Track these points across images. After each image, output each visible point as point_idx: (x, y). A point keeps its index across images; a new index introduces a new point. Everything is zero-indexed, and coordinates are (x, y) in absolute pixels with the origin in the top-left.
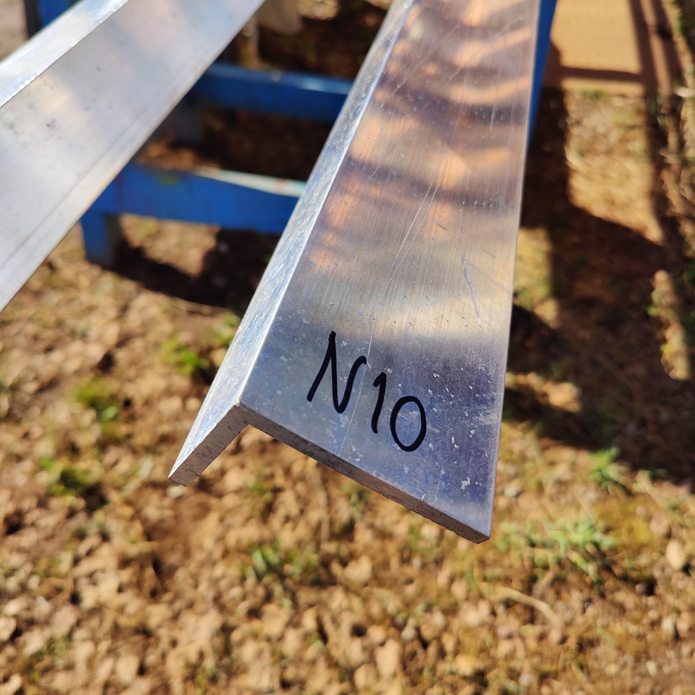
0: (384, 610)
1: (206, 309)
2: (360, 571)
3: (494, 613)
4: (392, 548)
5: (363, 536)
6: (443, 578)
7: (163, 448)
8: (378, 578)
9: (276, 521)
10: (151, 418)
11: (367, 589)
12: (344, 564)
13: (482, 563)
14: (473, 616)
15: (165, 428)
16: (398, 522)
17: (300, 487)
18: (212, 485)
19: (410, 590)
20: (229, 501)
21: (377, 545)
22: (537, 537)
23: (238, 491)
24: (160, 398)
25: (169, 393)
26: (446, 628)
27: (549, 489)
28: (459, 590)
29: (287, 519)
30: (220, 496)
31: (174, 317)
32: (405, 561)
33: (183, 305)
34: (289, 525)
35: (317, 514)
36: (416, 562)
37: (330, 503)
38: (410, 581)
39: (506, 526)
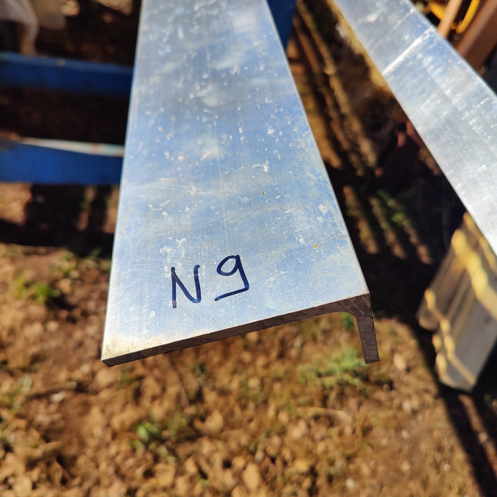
0: (239, 444)
1: (42, 250)
2: (215, 422)
3: (309, 426)
4: (232, 400)
5: (211, 397)
6: (271, 412)
7: (37, 366)
8: (229, 424)
9: (146, 402)
10: (20, 344)
11: (224, 433)
12: (203, 420)
13: (294, 396)
14: (297, 432)
15: (34, 350)
16: (230, 382)
17: (156, 372)
18: (87, 387)
19: (253, 426)
20: (104, 395)
21: (221, 401)
22: (322, 370)
23: (110, 386)
24: (22, 327)
25: (29, 320)
26: (282, 445)
27: (320, 337)
28: (283, 417)
29: (154, 398)
30: (96, 392)
31: (13, 260)
32: (244, 408)
33: (19, 249)
34: (157, 402)
35: (173, 390)
36: (251, 406)
37: (181, 379)
38: (250, 420)
39: (301, 368)
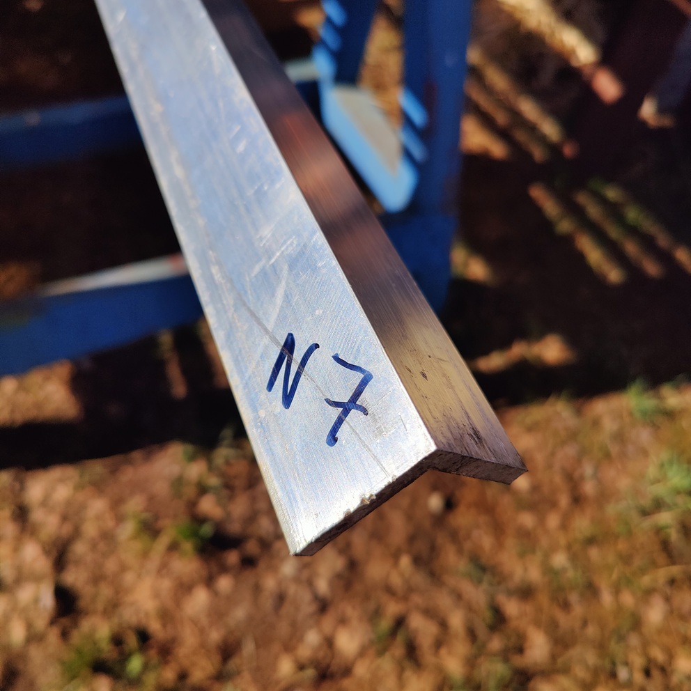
0: (587, 667)
2: (538, 648)
3: (667, 599)
4: (543, 599)
5: (512, 608)
6: (607, 598)
7: (233, 664)
8: (561, 642)
9: (428, 657)
10: (189, 639)
11: (560, 661)
12: (520, 650)
14: (655, 614)
15: (215, 636)
16: (526, 570)
17: (417, 599)
18: (328, 666)
19: (591, 631)
20: (361, 670)
21: (528, 608)
23: (362, 653)
24: (178, 602)
25: (184, 588)
26: (645, 645)
28: (628, 599)
29: (438, 644)
30: (347, 671)
32: (566, 606)
34: (443, 651)
35: (457, 620)
36: (574, 598)
37: (458, 596)
38: (585, 623)
